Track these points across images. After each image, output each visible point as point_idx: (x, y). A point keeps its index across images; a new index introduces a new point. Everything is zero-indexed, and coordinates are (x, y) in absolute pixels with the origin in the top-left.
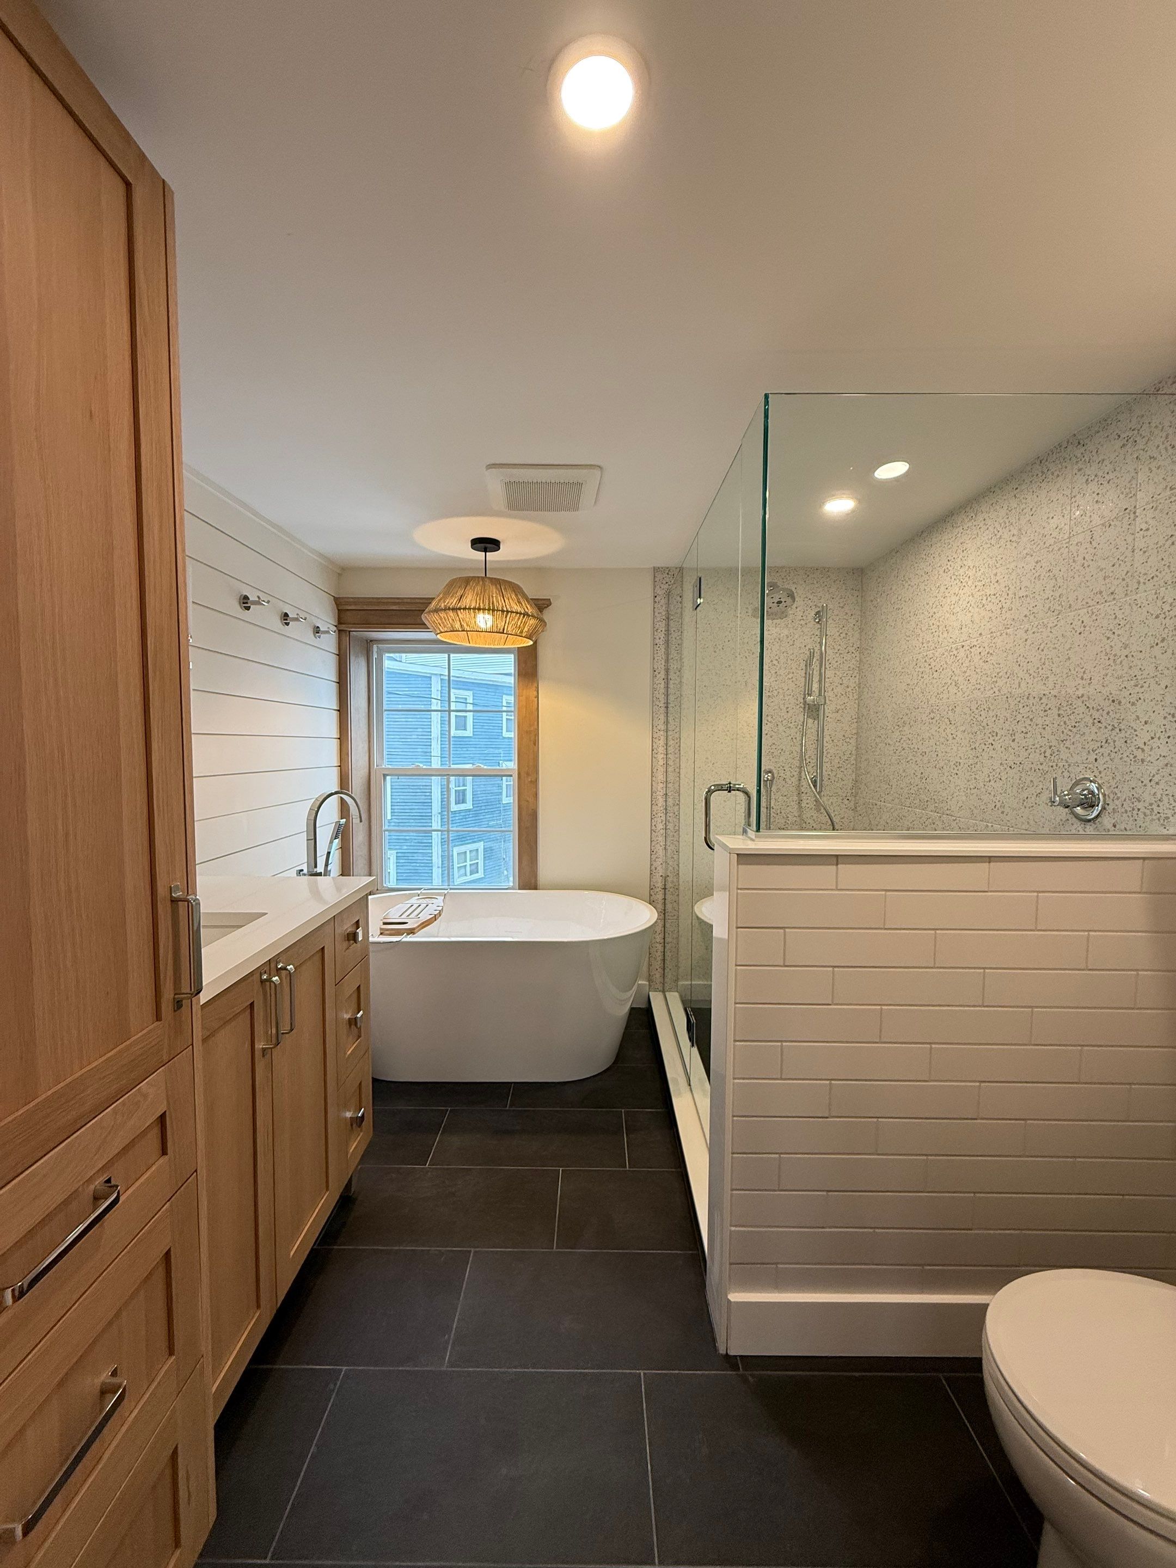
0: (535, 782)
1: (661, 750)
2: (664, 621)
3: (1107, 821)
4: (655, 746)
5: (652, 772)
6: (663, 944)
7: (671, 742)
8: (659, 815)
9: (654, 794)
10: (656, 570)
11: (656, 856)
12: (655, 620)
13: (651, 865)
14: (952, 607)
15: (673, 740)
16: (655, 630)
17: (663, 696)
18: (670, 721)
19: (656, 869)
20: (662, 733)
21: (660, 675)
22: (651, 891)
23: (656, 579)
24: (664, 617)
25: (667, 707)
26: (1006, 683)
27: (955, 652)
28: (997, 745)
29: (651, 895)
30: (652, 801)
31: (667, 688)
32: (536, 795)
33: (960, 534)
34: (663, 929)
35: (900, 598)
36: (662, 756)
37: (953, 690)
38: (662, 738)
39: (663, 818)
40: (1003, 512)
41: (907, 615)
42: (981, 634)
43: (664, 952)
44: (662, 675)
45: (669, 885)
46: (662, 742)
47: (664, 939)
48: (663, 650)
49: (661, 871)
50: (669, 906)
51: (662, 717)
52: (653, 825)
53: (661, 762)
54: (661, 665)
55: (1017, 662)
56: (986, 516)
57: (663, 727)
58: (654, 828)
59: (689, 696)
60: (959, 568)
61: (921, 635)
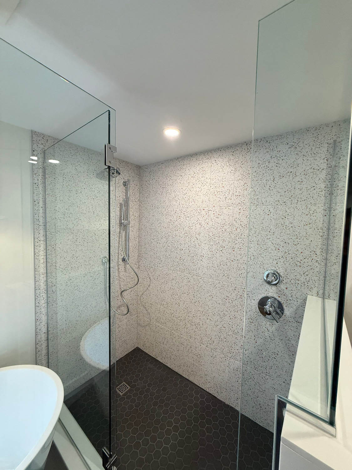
1: (42, 253)
3: (282, 286)
4: (37, 251)
5: (35, 269)
7: (49, 248)
8: (42, 295)
9: (37, 283)
10: (33, 132)
11: (40, 322)
13: (36, 329)
17: (42, 218)
18: (48, 234)
19: (40, 330)
20: (42, 242)
21: (39, 204)
23: (34, 139)
24: (41, 167)
25: (45, 226)
26: (229, 228)
27: (200, 211)
28: (224, 251)
30: (35, 287)
31: (45, 213)
33: (201, 164)
35: (164, 183)
37: (198, 226)
38: (42, 246)
39: (45, 296)
40: (226, 160)
41: (170, 191)
42: (214, 206)
44: (41, 204)
46: (42, 247)
48: (41, 188)
51: (42, 232)
52: (37, 302)
53: (42, 261)
54: (39, 198)
55: (235, 220)
56: (217, 159)
57: (42, 239)
58: (37, 304)
59: (61, 219)
60: (201, 177)
61: (178, 201)
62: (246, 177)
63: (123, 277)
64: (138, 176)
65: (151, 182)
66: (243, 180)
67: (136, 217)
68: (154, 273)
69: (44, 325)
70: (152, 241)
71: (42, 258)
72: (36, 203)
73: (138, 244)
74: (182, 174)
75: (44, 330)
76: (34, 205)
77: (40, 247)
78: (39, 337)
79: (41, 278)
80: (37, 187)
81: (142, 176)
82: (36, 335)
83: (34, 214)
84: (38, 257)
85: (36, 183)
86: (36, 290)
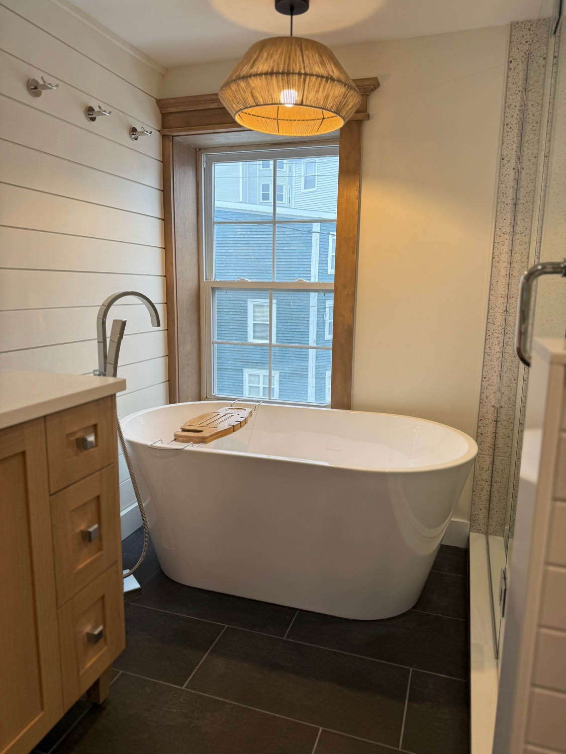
0: (353, 295)
1: (505, 257)
2: (520, 93)
4: (497, 253)
5: (491, 284)
6: (489, 483)
7: (517, 248)
8: (496, 335)
9: (491, 311)
10: (514, 26)
11: (488, 383)
12: (508, 93)
13: (481, 393)
15: (521, 245)
16: (507, 106)
17: (512, 189)
18: (519, 223)
19: (487, 398)
20: (507, 236)
21: (510, 164)
22: (480, 422)
23: (514, 39)
24: (520, 89)
25: (515, 204)
29: (479, 427)
30: (488, 319)
31: (517, 179)
32: (353, 310)
34: (491, 465)
36: (505, 264)
38: (507, 243)
39: (501, 339)
43: (491, 491)
44: (513, 163)
45: (503, 417)
46: (506, 248)
47: (492, 477)
48: (516, 131)
49: (493, 401)
50: (500, 442)
51: (509, 217)
52: (487, 347)
53: (503, 272)
54: (511, 151)
57: (508, 229)
58: (488, 350)
69: (494, 393)
71: (503, 267)
72: (505, 162)
76: (501, 166)
77: (503, 245)
78: (484, 410)
79: (499, 304)
80: (510, 130)
82: (480, 403)
84: (497, 265)
85: (507, 125)
86: (488, 323)
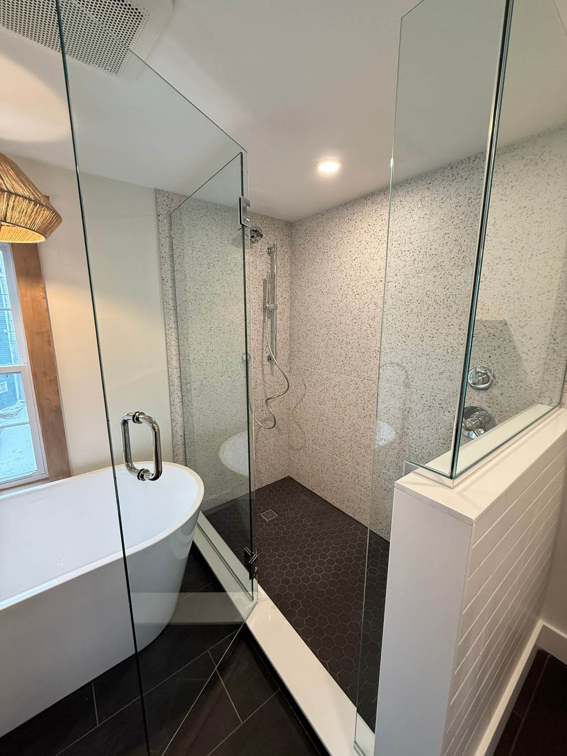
1: (174, 343)
4: (168, 341)
5: (168, 361)
8: (176, 392)
10: (156, 192)
11: (175, 423)
12: (160, 236)
14: (372, 256)
17: (172, 300)
18: (179, 321)
20: (173, 330)
23: (158, 200)
24: (167, 235)
25: (175, 310)
26: (417, 306)
27: (375, 284)
28: (408, 342)
30: (169, 383)
31: (174, 294)
33: (379, 209)
35: (325, 245)
36: (175, 348)
37: (372, 307)
38: (174, 334)
39: (180, 394)
41: (332, 257)
42: (396, 275)
44: (170, 283)
46: (174, 337)
48: (169, 263)
50: (188, 456)
51: (172, 317)
52: (172, 400)
53: (174, 353)
54: (168, 275)
55: (427, 294)
56: (403, 199)
57: (173, 325)
58: (172, 403)
59: (192, 301)
60: (378, 231)
61: (345, 271)
62: (448, 224)
63: (269, 382)
64: (289, 239)
65: (306, 245)
66: (443, 229)
67: (286, 300)
68: (310, 378)
69: (180, 427)
70: (308, 332)
71: (174, 350)
72: (165, 281)
73: (289, 338)
74: (351, 229)
75: (180, 433)
76: (163, 285)
77: (172, 335)
78: (176, 440)
79: (174, 373)
80: (165, 261)
81: (294, 236)
82: (173, 436)
83: (163, 295)
84: (170, 348)
85: (163, 257)
86: (170, 385)
